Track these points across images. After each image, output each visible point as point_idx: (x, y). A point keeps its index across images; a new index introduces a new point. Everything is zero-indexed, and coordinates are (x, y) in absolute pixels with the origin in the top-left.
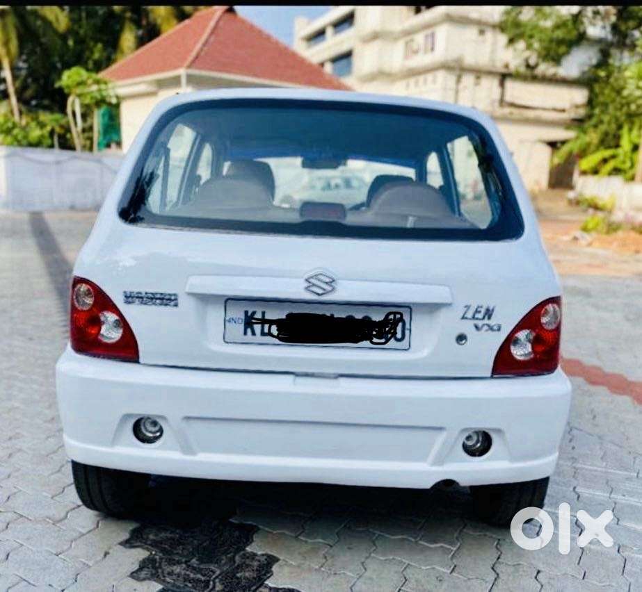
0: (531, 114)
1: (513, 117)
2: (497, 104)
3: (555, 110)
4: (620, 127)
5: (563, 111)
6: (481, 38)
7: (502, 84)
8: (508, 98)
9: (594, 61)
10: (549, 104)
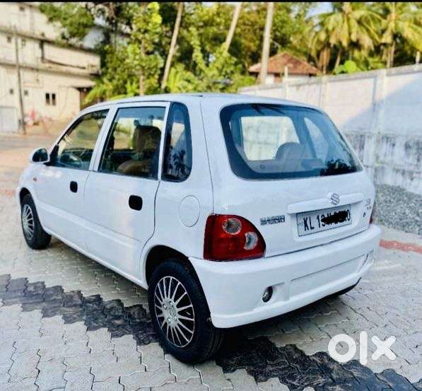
0: (64, 69)
1: (52, 70)
2: (39, 60)
3: (78, 67)
4: (125, 82)
5: (84, 68)
6: (21, 13)
7: (41, 47)
8: (47, 57)
9: (101, 39)
10: (74, 63)
